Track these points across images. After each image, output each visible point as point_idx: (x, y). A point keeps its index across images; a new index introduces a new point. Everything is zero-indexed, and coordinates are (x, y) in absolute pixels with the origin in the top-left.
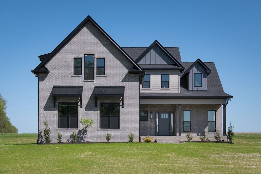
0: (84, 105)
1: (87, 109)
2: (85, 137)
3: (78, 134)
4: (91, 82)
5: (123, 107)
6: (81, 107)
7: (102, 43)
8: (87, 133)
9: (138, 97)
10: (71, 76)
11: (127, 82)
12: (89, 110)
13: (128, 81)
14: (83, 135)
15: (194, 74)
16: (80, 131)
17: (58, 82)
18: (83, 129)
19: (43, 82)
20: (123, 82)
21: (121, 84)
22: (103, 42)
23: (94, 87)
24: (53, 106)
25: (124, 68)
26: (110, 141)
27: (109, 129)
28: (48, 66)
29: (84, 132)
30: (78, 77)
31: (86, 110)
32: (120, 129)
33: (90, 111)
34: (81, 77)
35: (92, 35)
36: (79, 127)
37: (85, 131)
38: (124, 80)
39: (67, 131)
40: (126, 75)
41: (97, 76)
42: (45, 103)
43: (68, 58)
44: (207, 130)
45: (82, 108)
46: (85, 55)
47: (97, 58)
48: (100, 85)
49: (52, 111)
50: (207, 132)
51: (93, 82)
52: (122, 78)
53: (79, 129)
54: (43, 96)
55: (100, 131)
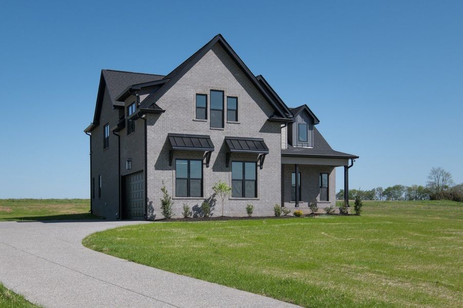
0: (211, 164)
1: (215, 169)
2: (214, 209)
3: (203, 204)
4: (220, 131)
5: (261, 168)
6: (207, 167)
7: (234, 76)
8: (215, 204)
9: (280, 155)
10: (193, 120)
11: (266, 132)
12: (217, 171)
13: (268, 132)
14: (211, 206)
15: (299, 124)
16: (206, 201)
17: (174, 128)
18: (210, 198)
19: (153, 126)
20: (261, 133)
21: (258, 136)
22: (236, 75)
23: (224, 138)
24: (168, 163)
25: (263, 113)
26: (253, 215)
27: (244, 198)
28: (161, 103)
29: (211, 202)
30: (202, 122)
31: (213, 171)
32: (258, 198)
33: (219, 173)
34: (206, 123)
35: (221, 62)
36: (204, 195)
37: (212, 200)
38: (262, 131)
39: (188, 201)
40: (265, 124)
41: (227, 123)
42: (156, 159)
43: (188, 93)
44: (319, 198)
45: (209, 168)
46: (211, 90)
47: (228, 97)
48: (232, 136)
49: (166, 171)
50: (319, 201)
51: (222, 131)
52: (260, 127)
53: (204, 198)
54: (153, 148)
55: (233, 201)
